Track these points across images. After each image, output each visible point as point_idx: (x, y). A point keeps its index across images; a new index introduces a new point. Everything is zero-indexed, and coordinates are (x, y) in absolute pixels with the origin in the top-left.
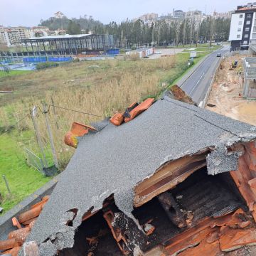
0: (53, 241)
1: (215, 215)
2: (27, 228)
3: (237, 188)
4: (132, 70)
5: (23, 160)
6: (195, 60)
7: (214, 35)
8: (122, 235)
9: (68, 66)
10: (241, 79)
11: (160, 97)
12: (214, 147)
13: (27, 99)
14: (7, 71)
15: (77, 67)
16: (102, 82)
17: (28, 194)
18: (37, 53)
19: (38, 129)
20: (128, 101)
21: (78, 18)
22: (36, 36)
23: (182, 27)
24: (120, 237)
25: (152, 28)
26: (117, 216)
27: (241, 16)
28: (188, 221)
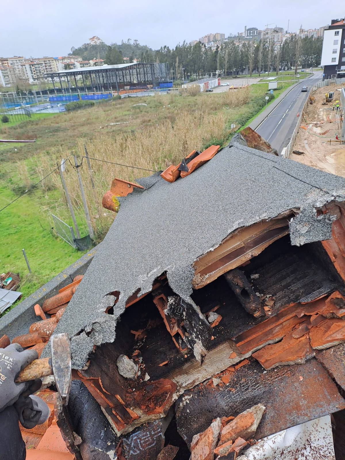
0: (88, 334)
1: (304, 300)
2: (53, 319)
3: (332, 263)
4: (191, 109)
5: (49, 228)
6: (274, 93)
7: (300, 59)
8: (179, 327)
9: (106, 106)
10: (338, 117)
11: (227, 144)
12: (299, 209)
13: (53, 149)
14: (28, 114)
15: (119, 106)
16: (151, 126)
17: (54, 274)
18: (67, 90)
19: (69, 188)
20: (185, 149)
21: (119, 43)
22: (66, 69)
23: (257, 49)
24: (176, 329)
25: (217, 52)
26: (171, 300)
27: (337, 33)
28: (266, 308)
